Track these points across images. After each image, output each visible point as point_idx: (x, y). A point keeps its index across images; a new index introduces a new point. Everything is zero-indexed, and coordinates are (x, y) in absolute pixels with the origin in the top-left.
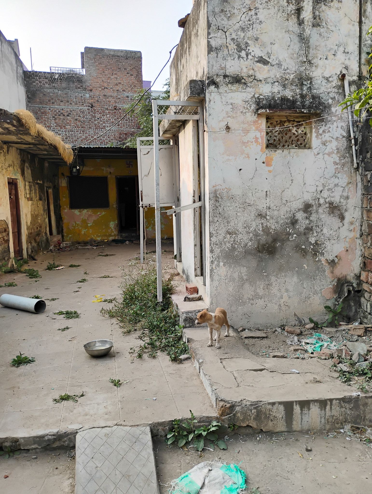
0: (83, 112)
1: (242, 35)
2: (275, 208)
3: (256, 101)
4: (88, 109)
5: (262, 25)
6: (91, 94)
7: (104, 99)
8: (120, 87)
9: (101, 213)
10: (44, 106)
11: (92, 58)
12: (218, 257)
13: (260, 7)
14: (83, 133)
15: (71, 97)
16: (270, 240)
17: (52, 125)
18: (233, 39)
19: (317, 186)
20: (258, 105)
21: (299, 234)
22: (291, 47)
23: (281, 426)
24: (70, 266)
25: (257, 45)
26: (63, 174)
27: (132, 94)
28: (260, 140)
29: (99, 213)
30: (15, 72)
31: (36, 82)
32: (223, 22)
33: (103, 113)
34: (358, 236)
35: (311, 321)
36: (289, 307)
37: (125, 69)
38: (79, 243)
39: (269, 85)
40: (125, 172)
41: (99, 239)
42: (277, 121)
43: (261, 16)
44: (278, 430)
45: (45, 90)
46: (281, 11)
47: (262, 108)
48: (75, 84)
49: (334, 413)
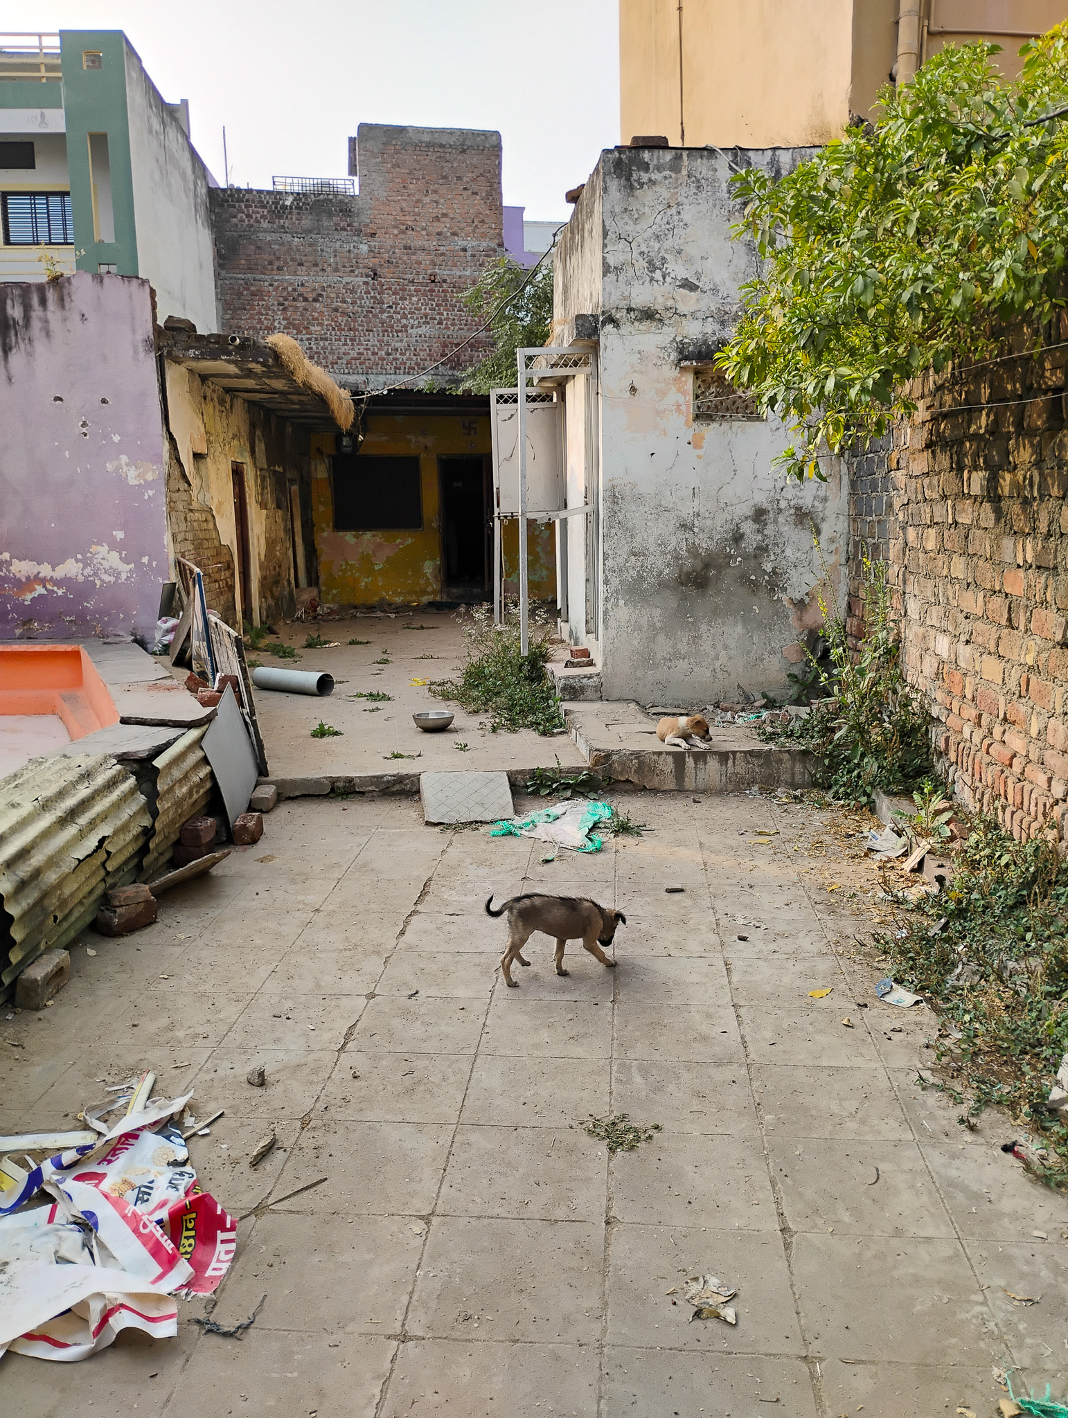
0: (353, 291)
1: (657, 246)
2: (707, 515)
3: (678, 347)
4: (366, 283)
5: (688, 230)
6: (373, 244)
7: (405, 258)
8: (444, 226)
9: (405, 540)
10: (259, 277)
11: (376, 151)
12: (616, 591)
13: (686, 201)
14: (353, 345)
15: (324, 254)
16: (699, 565)
17: (276, 324)
18: (642, 253)
19: (776, 480)
20: (681, 353)
21: (746, 557)
22: (734, 262)
23: (670, 784)
24: (350, 644)
25: (680, 262)
26: (319, 451)
27: (474, 244)
28: (683, 408)
29: (399, 541)
30: (191, 194)
31: (239, 216)
32: (627, 228)
33: (402, 293)
34: (843, 561)
35: (765, 696)
36: (729, 675)
37: (459, 178)
38: (355, 607)
39: (699, 323)
40: (461, 447)
41: (398, 600)
42: (712, 378)
43: (686, 216)
44: (666, 788)
45: (261, 235)
46: (718, 206)
47: (686, 358)
48: (334, 218)
49: (738, 769)
